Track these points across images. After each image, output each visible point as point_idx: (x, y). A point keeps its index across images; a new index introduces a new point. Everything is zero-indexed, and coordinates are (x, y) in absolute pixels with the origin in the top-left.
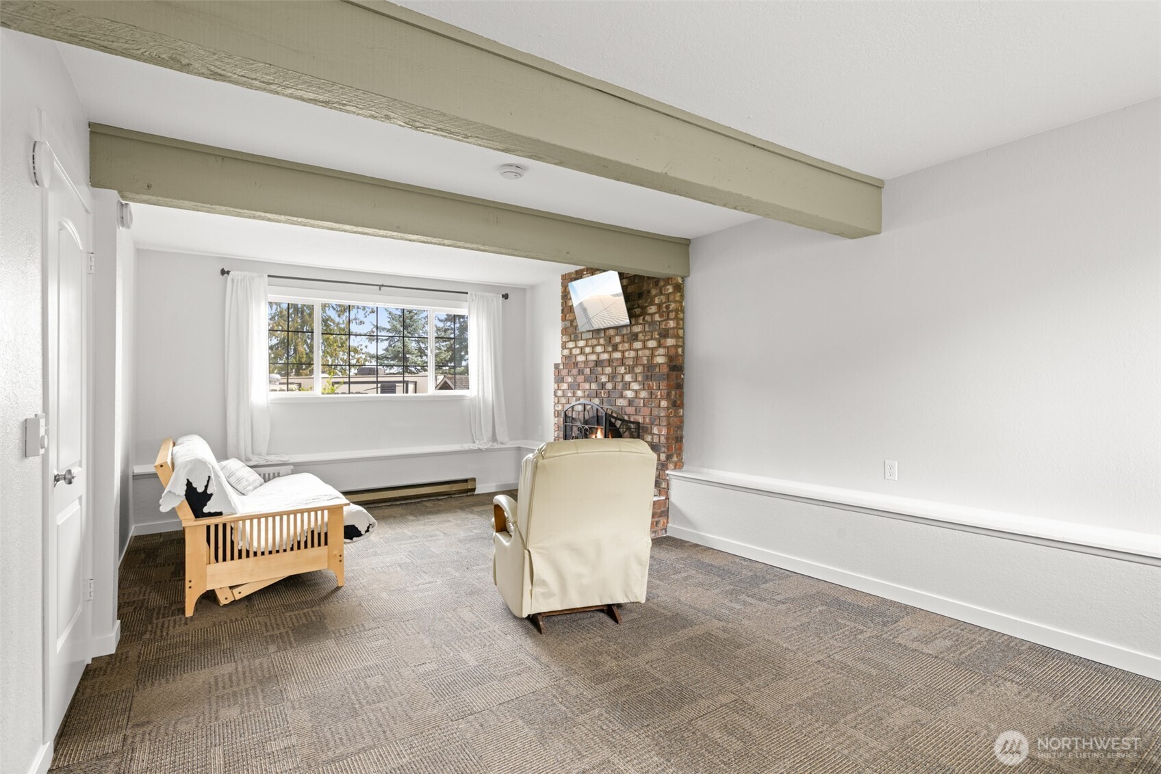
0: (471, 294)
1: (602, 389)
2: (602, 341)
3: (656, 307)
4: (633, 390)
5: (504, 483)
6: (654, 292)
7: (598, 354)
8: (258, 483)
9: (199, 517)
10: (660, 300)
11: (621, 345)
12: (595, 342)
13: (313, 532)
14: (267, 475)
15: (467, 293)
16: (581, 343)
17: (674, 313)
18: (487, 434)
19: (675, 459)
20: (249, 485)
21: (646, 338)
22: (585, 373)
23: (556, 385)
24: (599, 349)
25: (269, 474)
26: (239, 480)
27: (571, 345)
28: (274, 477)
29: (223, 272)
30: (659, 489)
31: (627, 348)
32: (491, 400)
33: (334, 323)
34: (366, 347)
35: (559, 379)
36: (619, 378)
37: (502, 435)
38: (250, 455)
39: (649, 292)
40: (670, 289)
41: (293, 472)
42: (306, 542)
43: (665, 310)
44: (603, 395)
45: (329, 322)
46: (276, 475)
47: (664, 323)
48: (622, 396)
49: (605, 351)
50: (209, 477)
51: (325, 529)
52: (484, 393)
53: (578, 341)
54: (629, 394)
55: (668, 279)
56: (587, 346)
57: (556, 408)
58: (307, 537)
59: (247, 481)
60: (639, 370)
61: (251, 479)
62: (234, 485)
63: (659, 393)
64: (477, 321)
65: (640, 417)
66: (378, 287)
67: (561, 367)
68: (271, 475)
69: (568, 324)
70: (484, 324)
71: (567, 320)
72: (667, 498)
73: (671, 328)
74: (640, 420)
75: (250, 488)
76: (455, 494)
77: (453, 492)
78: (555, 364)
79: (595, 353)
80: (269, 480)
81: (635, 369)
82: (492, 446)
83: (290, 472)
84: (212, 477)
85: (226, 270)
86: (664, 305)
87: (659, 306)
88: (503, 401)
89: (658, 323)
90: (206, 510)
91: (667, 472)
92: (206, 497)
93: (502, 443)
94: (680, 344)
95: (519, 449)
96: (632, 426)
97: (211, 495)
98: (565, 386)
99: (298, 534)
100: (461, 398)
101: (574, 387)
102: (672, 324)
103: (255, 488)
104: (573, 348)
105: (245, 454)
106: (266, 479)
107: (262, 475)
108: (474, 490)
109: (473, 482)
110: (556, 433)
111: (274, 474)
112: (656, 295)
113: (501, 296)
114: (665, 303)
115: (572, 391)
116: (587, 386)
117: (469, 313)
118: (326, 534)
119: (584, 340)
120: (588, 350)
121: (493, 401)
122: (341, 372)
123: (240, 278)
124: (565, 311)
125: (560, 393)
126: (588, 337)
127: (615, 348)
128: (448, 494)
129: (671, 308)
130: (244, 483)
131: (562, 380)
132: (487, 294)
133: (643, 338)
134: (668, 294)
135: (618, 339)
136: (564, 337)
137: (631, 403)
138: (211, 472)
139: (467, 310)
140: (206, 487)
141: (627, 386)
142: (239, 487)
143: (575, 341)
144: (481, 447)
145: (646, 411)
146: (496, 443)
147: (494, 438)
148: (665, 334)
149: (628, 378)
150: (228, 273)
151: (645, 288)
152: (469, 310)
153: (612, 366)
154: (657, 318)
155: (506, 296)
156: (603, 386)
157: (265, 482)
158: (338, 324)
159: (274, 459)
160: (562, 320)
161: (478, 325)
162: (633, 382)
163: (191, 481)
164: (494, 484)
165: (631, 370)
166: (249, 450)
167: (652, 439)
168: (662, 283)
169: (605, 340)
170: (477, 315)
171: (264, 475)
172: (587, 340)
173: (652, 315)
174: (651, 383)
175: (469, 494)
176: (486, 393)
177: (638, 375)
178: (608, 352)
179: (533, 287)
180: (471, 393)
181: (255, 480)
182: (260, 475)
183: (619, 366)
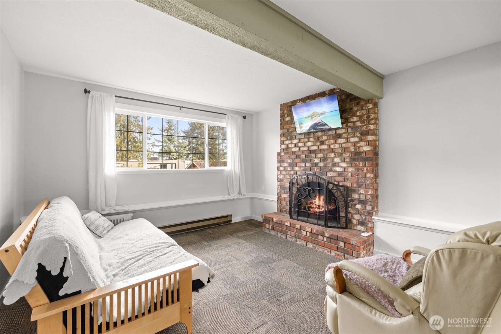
0: (228, 115)
1: (315, 166)
2: (312, 139)
3: (358, 117)
4: (341, 167)
5: (245, 216)
6: (355, 109)
7: (309, 147)
8: (110, 227)
9: (54, 301)
10: (361, 113)
11: (327, 141)
12: (306, 140)
13: (167, 291)
14: (116, 221)
15: (226, 114)
16: (295, 141)
17: (374, 120)
18: (236, 191)
19: (376, 209)
20: (104, 230)
21: (349, 136)
22: (301, 157)
23: (279, 164)
24: (309, 144)
25: (117, 220)
26: (97, 227)
27: (288, 142)
28: (121, 222)
29: (86, 91)
30: (365, 227)
31: (333, 143)
32: (238, 172)
33: (138, 139)
34: (151, 149)
35: (281, 161)
36: (330, 160)
37: (243, 191)
38: (104, 207)
39: (351, 109)
40: (371, 106)
41: (133, 218)
42: (162, 302)
43: (366, 119)
44: (316, 170)
45: (135, 139)
46: (122, 220)
47: (365, 126)
48: (331, 170)
49: (314, 145)
50: (66, 258)
51: (177, 287)
52: (235, 168)
53: (293, 140)
54: (338, 169)
55: (369, 100)
56: (299, 142)
57: (279, 177)
58: (162, 297)
59: (103, 227)
60: (347, 155)
61: (105, 226)
62: (94, 231)
63: (365, 169)
64: (231, 130)
65: (348, 183)
66: (180, 108)
67: (282, 154)
68: (119, 221)
69: (285, 131)
70: (234, 131)
71: (285, 129)
72: (373, 234)
73: (371, 130)
74: (349, 185)
75: (105, 232)
76: (221, 224)
77: (221, 223)
78: (278, 153)
79: (306, 146)
80: (117, 224)
81: (343, 154)
82: (239, 197)
83: (131, 218)
84: (69, 258)
85: (88, 90)
86: (365, 116)
87: (361, 117)
88: (244, 173)
89: (360, 127)
90: (61, 293)
91: (373, 217)
92: (61, 279)
93: (244, 195)
94: (377, 139)
95: (252, 198)
96: (341, 188)
97: (67, 278)
98: (285, 165)
99: (155, 295)
100: (222, 171)
101: (292, 165)
102: (372, 127)
103: (109, 231)
104: (289, 144)
105: (101, 206)
106: (116, 223)
107: (113, 221)
108: (231, 221)
109: (230, 217)
110: (279, 191)
111: (120, 220)
112: (357, 111)
113: (242, 117)
114: (365, 114)
115: (291, 167)
116: (303, 165)
117: (227, 126)
118: (178, 290)
119: (297, 139)
120: (300, 145)
121: (239, 172)
122: (141, 159)
123: (97, 96)
124: (283, 124)
125: (281, 169)
126: (300, 138)
127: (323, 143)
128: (218, 224)
129: (371, 117)
130: (101, 229)
131: (283, 161)
132: (236, 115)
133: (346, 136)
134: (369, 109)
135: (325, 138)
136: (282, 138)
137: (340, 174)
138: (67, 252)
139: (226, 124)
140: (62, 269)
141: (336, 165)
142: (98, 232)
143: (291, 139)
144: (234, 198)
145: (354, 179)
146: (240, 195)
147: (240, 193)
148: (367, 133)
149: (337, 160)
150: (89, 92)
151: (347, 107)
152: (227, 124)
153: (323, 153)
154: (359, 124)
155: (244, 117)
156: (316, 165)
157: (115, 225)
158: (140, 139)
159: (119, 209)
160: (281, 129)
161: (231, 131)
162: (341, 162)
163: (43, 264)
164: (240, 217)
165: (340, 155)
166: (104, 204)
167: (359, 196)
168: (362, 103)
169: (315, 138)
170: (231, 126)
171: (114, 220)
172: (300, 139)
173: (354, 122)
174: (358, 163)
175: (228, 223)
176: (236, 169)
177: (346, 158)
178: (317, 145)
179: (258, 113)
180: (228, 168)
181: (108, 226)
182: (111, 221)
183: (329, 153)
